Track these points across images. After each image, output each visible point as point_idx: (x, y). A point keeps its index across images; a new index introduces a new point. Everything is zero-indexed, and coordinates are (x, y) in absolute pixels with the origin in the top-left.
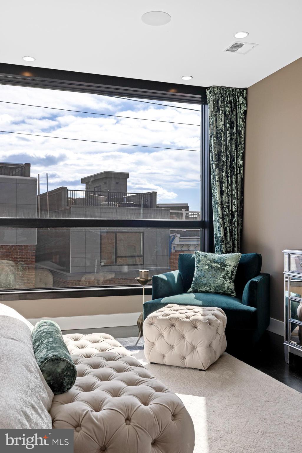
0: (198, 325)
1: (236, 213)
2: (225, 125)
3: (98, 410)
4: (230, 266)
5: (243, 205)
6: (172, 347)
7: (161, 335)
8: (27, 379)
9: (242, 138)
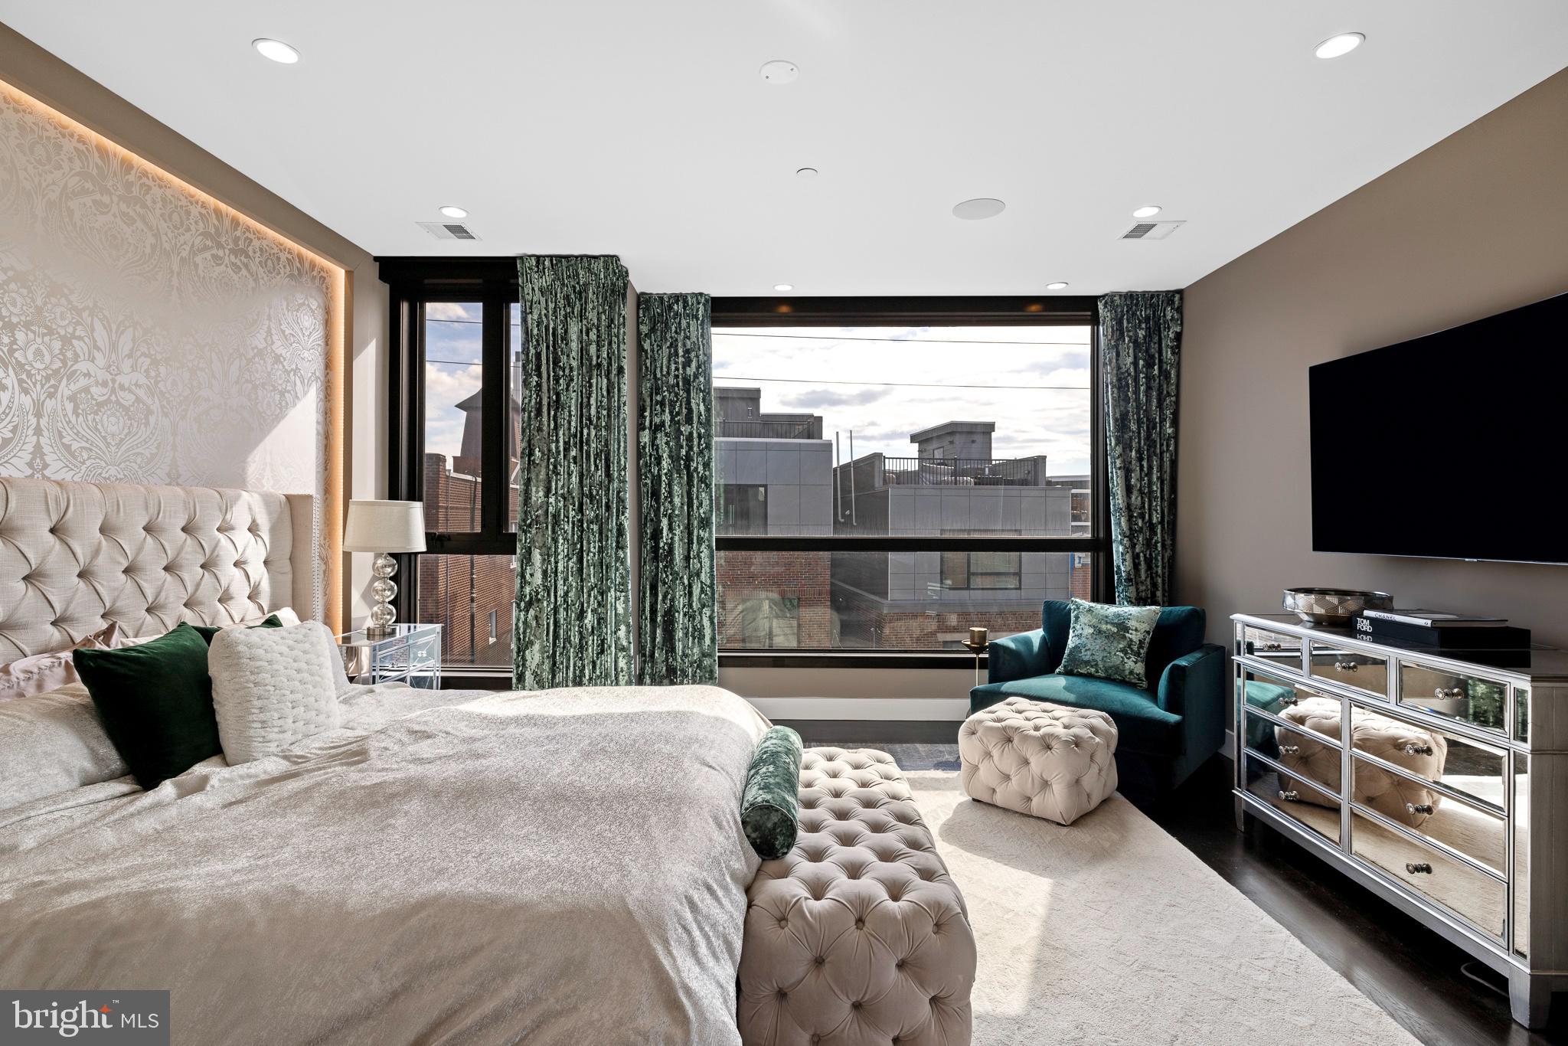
0: (1055, 744)
1: (1159, 526)
2: (1135, 364)
3: (817, 898)
4: (1136, 630)
5: (1176, 511)
6: (1007, 777)
7: (988, 755)
8: (711, 840)
9: (1172, 384)
